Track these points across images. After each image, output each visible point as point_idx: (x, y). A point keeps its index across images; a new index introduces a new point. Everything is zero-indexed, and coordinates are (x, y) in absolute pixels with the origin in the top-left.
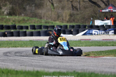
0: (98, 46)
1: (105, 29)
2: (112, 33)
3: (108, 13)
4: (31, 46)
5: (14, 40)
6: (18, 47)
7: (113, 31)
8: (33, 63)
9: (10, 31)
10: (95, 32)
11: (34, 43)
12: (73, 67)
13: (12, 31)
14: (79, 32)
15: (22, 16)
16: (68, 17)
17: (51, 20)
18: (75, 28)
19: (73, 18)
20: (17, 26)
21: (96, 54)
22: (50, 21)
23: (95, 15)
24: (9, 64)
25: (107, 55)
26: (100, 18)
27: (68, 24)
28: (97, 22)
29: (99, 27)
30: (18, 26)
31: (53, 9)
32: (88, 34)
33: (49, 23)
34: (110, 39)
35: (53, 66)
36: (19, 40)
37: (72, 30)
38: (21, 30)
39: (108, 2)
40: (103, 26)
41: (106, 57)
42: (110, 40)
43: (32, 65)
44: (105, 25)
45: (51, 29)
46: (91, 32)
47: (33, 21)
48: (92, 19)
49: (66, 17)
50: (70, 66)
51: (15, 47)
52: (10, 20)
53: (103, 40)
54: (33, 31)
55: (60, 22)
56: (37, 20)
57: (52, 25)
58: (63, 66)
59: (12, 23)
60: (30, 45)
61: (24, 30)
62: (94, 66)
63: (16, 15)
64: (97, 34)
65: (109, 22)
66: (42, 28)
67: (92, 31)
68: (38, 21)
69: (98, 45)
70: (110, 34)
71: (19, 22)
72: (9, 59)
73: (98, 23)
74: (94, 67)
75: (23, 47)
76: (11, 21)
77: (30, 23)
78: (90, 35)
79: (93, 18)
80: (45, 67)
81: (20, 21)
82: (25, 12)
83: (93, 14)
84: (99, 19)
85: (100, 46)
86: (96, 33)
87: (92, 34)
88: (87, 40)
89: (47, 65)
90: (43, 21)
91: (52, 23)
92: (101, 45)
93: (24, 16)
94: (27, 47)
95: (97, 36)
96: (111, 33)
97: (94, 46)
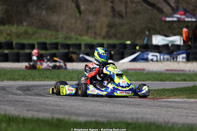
0: (158, 80)
1: (170, 51)
2: (183, 58)
3: (177, 23)
4: (42, 78)
5: (9, 68)
6: (18, 80)
7: (184, 55)
8: (48, 107)
9: (3, 52)
10: (153, 56)
11: (46, 74)
12: (118, 114)
13: (6, 51)
14: (125, 56)
15: (24, 26)
16: (105, 30)
17: (75, 35)
18: (116, 49)
19: (113, 30)
20: (14, 43)
21: (156, 95)
22: (73, 35)
23: (153, 26)
24: (7, 107)
25: (175, 95)
26: (162, 33)
27: (105, 42)
28: (156, 40)
29: (161, 49)
30: (16, 44)
31: (78, 15)
32: (140, 60)
33: (70, 38)
34: (179, 68)
35: (82, 112)
36: (19, 68)
37: (112, 53)
38: (21, 51)
39: (177, 4)
40: (166, 46)
41: (173, 100)
42: (179, 70)
43: (47, 111)
44: (170, 45)
45: (75, 50)
46: (145, 56)
47: (43, 35)
48: (147, 33)
49: (101, 28)
50: (112, 112)
51: (14, 80)
52: (2, 33)
53: (167, 70)
54: (43, 52)
55: (91, 37)
56: (50, 33)
57: (77, 42)
58: (101, 113)
59: (6, 39)
60: (39, 78)
61: (27, 51)
62: (153, 113)
63: (13, 24)
64: (157, 61)
65: (178, 40)
66: (59, 47)
67: (148, 54)
68: (52, 35)
69: (159, 78)
70: (178, 60)
71: (18, 36)
72: (6, 99)
73: (158, 40)
74: (153, 115)
75: (27, 80)
76: (4, 35)
77: (37, 39)
78: (143, 61)
79: (149, 31)
80: (70, 113)
81: (21, 34)
82: (29, 19)
83: (149, 25)
84: (160, 34)
85: (161, 80)
86: (155, 59)
87: (146, 60)
88: (139, 69)
89: (72, 110)
90: (60, 36)
91: (77, 39)
92: (164, 79)
93: (27, 26)
94: (34, 79)
95: (156, 64)
96: (181, 59)
97: (151, 81)
